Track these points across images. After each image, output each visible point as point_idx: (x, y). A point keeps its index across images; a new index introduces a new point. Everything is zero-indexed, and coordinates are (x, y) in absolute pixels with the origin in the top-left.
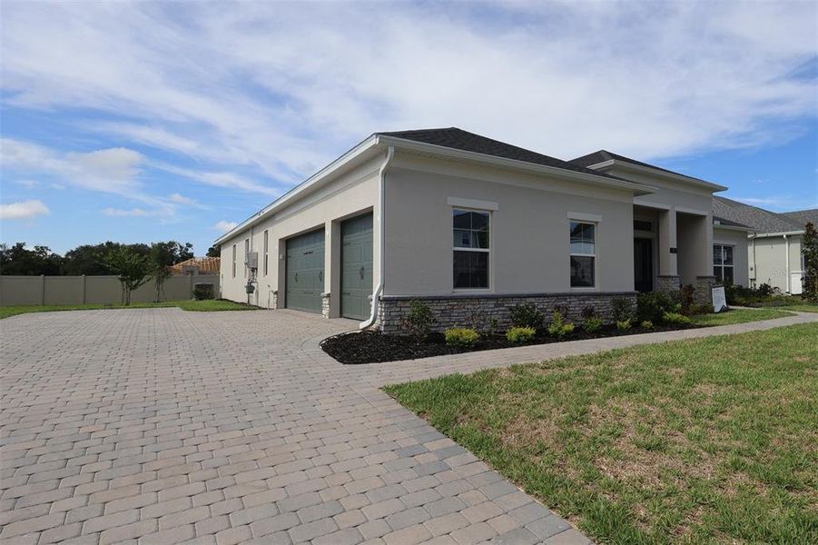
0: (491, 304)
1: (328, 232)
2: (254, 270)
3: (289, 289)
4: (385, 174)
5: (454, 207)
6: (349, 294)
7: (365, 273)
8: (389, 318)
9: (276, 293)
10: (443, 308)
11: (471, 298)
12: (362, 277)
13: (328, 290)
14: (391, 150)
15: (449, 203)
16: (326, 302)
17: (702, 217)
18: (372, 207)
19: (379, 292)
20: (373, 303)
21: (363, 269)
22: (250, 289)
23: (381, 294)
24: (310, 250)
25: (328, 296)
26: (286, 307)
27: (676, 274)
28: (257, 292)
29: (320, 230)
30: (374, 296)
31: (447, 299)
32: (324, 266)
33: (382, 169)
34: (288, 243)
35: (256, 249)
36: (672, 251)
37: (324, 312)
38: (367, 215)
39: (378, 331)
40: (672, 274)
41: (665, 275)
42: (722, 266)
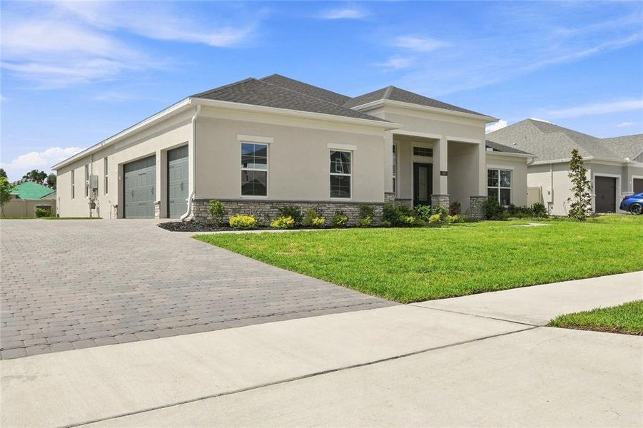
0: (268, 206)
1: (158, 158)
2: (95, 190)
3: (126, 203)
4: (195, 122)
5: (241, 141)
6: (173, 202)
7: (184, 187)
8: (197, 213)
9: (117, 206)
10: (234, 207)
11: (254, 202)
12: (182, 189)
13: (158, 199)
14: (199, 107)
15: (238, 139)
16: (157, 207)
18: (188, 142)
19: (192, 195)
20: (188, 204)
21: (182, 184)
22: (93, 206)
23: (193, 197)
24: (145, 172)
25: (159, 203)
26: (124, 217)
27: (446, 194)
28: (98, 208)
29: (153, 157)
30: (189, 200)
31: (237, 201)
32: (155, 183)
33: (194, 118)
34: (126, 168)
35: (96, 173)
36: (442, 173)
37: (156, 215)
38: (184, 147)
39: (192, 221)
40: (441, 194)
41: (437, 194)
42: (499, 188)
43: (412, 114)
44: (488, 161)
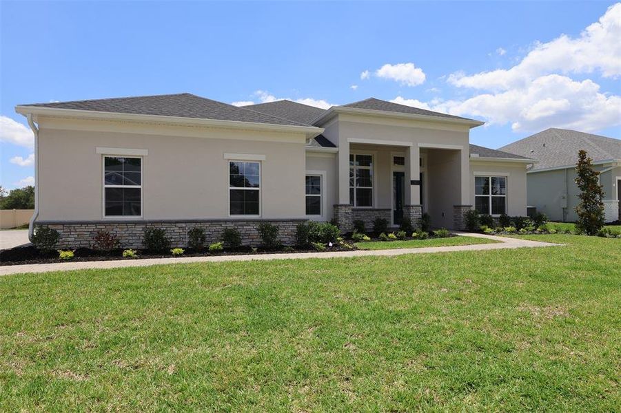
5: (103, 155)
10: (91, 230)
17: (457, 152)
27: (418, 204)
31: (96, 224)
40: (412, 204)
41: (408, 204)
42: (490, 196)
43: (375, 122)
44: (472, 167)
